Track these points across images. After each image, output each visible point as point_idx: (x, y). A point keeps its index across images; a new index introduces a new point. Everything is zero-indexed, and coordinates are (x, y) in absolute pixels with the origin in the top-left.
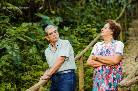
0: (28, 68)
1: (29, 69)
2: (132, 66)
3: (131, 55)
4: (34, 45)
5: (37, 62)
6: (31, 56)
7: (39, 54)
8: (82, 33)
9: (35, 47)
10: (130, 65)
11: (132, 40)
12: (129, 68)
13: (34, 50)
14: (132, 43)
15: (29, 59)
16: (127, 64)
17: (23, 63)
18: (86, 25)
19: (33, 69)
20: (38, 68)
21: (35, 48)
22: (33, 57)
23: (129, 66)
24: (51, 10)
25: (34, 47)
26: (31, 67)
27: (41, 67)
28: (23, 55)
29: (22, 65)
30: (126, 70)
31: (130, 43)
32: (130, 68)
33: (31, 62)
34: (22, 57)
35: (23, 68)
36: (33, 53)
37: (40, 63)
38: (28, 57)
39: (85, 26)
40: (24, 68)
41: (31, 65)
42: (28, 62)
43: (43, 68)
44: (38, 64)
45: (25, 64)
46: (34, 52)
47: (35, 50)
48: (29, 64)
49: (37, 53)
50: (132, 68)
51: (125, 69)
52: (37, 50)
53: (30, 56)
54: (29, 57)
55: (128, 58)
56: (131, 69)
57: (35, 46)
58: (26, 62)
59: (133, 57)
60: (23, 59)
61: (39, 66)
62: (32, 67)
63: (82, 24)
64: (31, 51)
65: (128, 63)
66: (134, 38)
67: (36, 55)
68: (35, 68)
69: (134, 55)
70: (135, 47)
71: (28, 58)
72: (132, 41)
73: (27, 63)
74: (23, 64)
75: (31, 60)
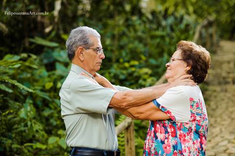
0: (15, 150)
1: (19, 152)
2: (225, 143)
3: (219, 120)
4: (29, 101)
5: (34, 136)
6: (23, 124)
7: (38, 118)
8: (122, 77)
9: (30, 104)
10: (222, 141)
11: (215, 91)
12: (220, 146)
13: (30, 112)
14: (216, 97)
15: (19, 130)
16: (214, 138)
17: (4, 139)
18: (128, 62)
19: (26, 151)
20: (37, 148)
21: (32, 106)
22: (26, 125)
23: (219, 142)
24: (61, 32)
25: (28, 104)
26: (23, 147)
27: (44, 147)
28: (5, 121)
29: (3, 143)
30: (215, 150)
31: (212, 98)
32: (223, 146)
33: (22, 136)
34: (4, 127)
35: (5, 148)
36: (26, 118)
37: (41, 138)
38: (16, 126)
39: (127, 65)
40: (8, 149)
41: (22, 143)
42: (16, 136)
43: (46, 149)
44: (38, 141)
45: (10, 141)
46: (29, 114)
47: (31, 110)
48: (17, 140)
49: (34, 118)
50: (225, 146)
51: (213, 148)
52: (35, 110)
53: (19, 123)
54: (19, 126)
55: (214, 127)
56: (224, 148)
57: (31, 101)
58: (12, 136)
59: (223, 125)
60: (4, 130)
61: (39, 145)
62: (25, 147)
63: (121, 60)
64: (22, 113)
65: (217, 136)
66: (218, 89)
67: (33, 121)
68: (30, 149)
69: (225, 120)
70: (224, 105)
71: (17, 129)
72: (215, 94)
73: (14, 138)
74: (5, 142)
75: (22, 132)
